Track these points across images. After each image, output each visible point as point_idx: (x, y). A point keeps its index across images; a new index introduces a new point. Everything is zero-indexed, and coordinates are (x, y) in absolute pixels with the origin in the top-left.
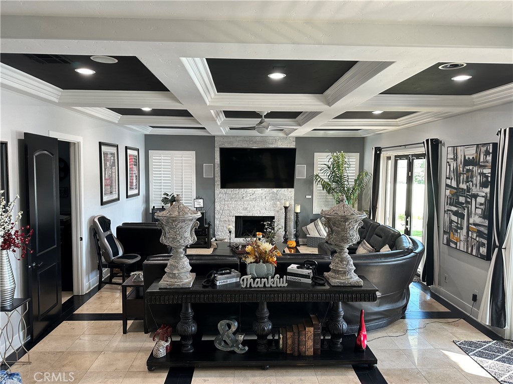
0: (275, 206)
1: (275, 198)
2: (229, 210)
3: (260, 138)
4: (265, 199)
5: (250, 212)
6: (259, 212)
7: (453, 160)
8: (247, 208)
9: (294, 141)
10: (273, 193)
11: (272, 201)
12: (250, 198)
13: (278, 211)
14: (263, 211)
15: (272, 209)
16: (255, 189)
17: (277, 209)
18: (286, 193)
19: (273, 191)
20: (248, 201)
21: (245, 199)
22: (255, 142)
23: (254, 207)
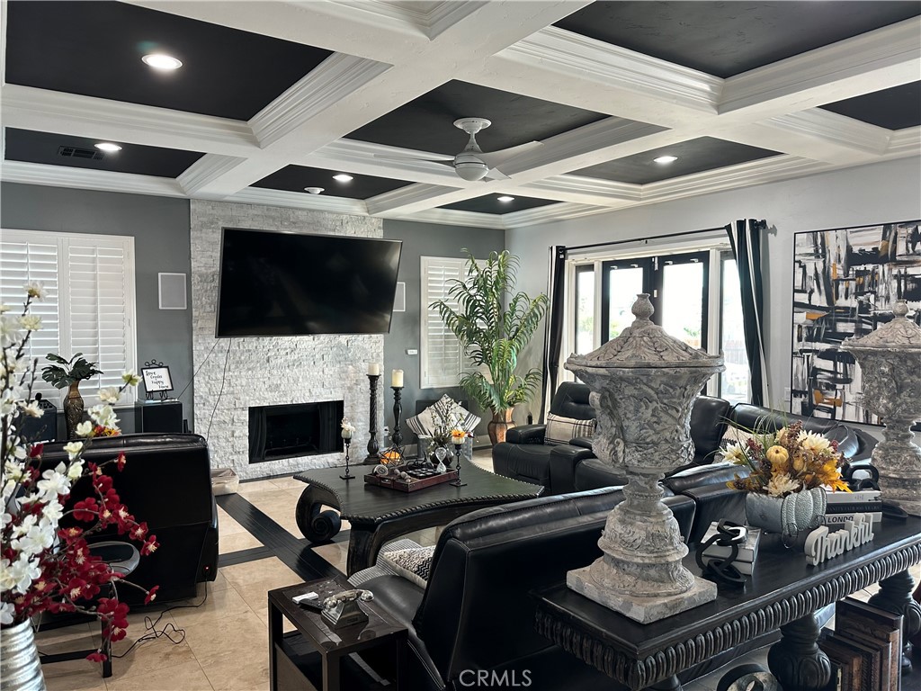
0: (343, 376)
1: (343, 358)
2: (233, 393)
3: (305, 213)
4: (322, 362)
5: (285, 395)
6: (307, 394)
7: (813, 257)
8: (278, 386)
9: (379, 228)
10: (339, 346)
11: (338, 366)
12: (286, 360)
13: (350, 389)
14: (316, 391)
15: (338, 383)
16: (298, 338)
17: (348, 383)
18: (367, 346)
19: (339, 342)
20: (280, 367)
21: (273, 362)
22: (294, 223)
23: (296, 381)
